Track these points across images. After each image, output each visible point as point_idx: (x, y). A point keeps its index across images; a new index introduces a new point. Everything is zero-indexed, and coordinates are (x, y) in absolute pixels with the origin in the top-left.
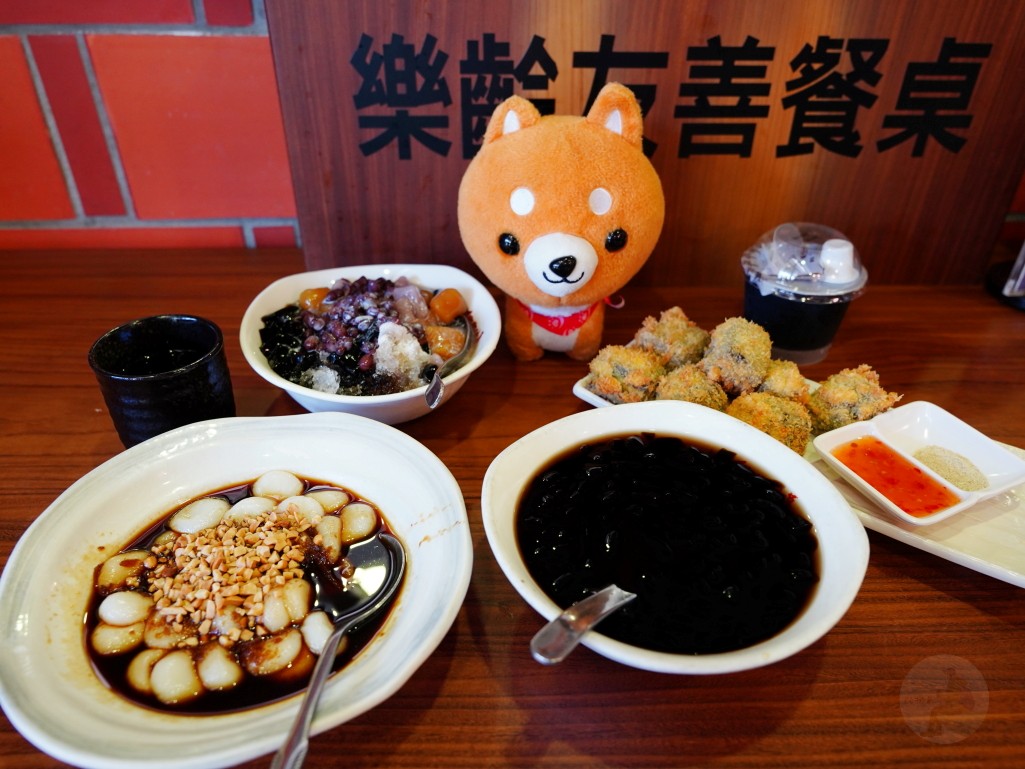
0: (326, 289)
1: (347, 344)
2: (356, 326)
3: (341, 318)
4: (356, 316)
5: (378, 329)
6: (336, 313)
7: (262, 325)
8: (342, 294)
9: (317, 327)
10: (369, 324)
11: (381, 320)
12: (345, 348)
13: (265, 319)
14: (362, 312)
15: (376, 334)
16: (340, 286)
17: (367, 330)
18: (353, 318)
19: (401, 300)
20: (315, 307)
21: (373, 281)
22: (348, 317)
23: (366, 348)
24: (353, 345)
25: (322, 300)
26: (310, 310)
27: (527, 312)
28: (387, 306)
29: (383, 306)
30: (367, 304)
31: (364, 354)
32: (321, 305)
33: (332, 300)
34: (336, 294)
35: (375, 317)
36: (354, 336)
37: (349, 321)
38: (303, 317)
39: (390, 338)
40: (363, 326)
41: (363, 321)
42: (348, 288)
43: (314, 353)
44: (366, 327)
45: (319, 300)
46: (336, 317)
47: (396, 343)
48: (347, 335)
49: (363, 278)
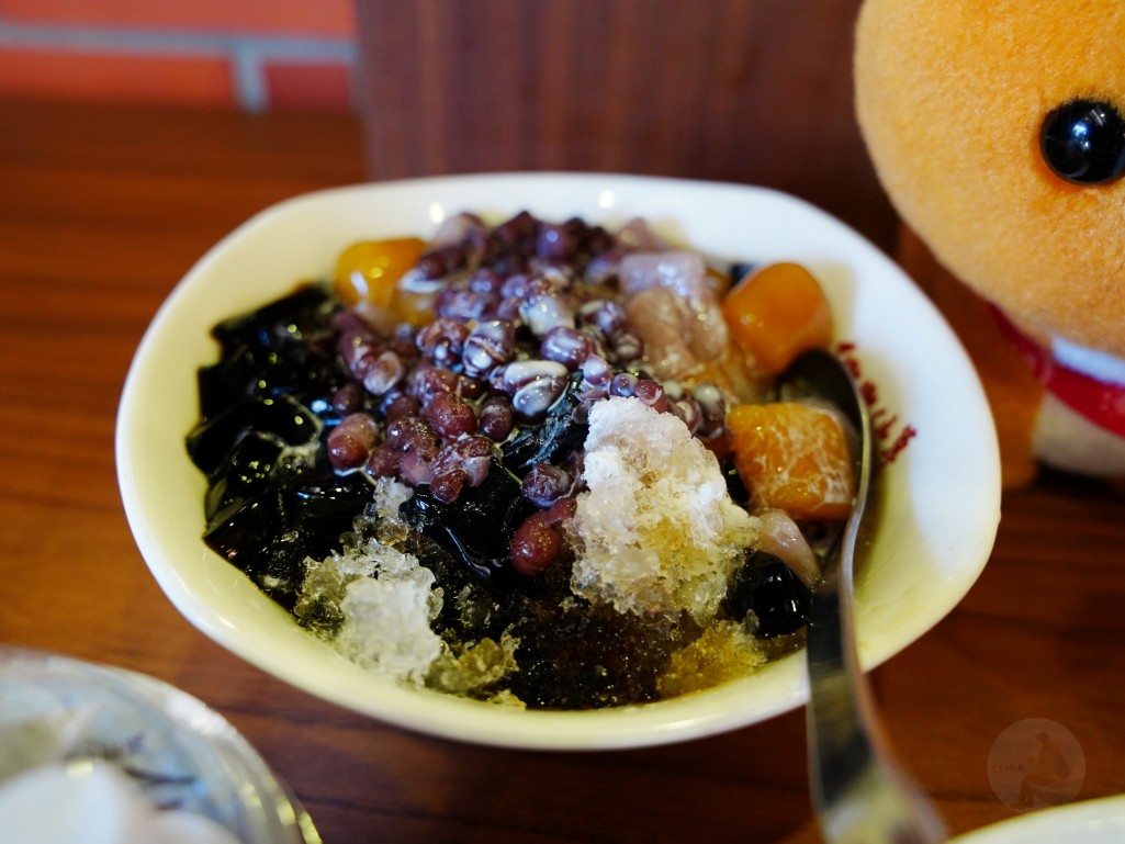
0: (414, 243)
1: (473, 464)
2: (506, 396)
3: (456, 357)
4: (511, 359)
5: (583, 415)
6: (440, 339)
7: (209, 353)
8: (462, 263)
9: (376, 383)
10: (554, 393)
11: (596, 381)
12: (466, 480)
13: (221, 333)
14: (527, 342)
15: (576, 435)
16: (455, 234)
17: (542, 415)
18: (496, 363)
19: (647, 295)
20: (376, 302)
21: (553, 227)
22: (481, 360)
23: (540, 484)
24: (492, 468)
25: (399, 275)
26: (363, 308)
27: (1031, 361)
28: (606, 319)
29: (592, 319)
30: (543, 314)
31: (530, 509)
32: (397, 294)
33: (432, 277)
34: (443, 261)
35: (573, 366)
36: (498, 435)
37: (481, 373)
38: (338, 334)
39: (629, 462)
40: (531, 399)
41: (531, 381)
42: (479, 245)
43: (359, 477)
44: (538, 404)
45: (394, 275)
46: (441, 353)
47: (647, 480)
48: (472, 424)
49: (524, 216)
